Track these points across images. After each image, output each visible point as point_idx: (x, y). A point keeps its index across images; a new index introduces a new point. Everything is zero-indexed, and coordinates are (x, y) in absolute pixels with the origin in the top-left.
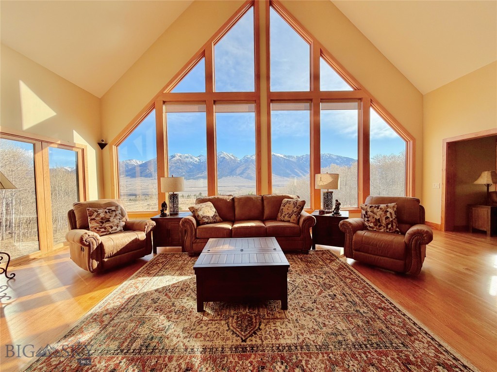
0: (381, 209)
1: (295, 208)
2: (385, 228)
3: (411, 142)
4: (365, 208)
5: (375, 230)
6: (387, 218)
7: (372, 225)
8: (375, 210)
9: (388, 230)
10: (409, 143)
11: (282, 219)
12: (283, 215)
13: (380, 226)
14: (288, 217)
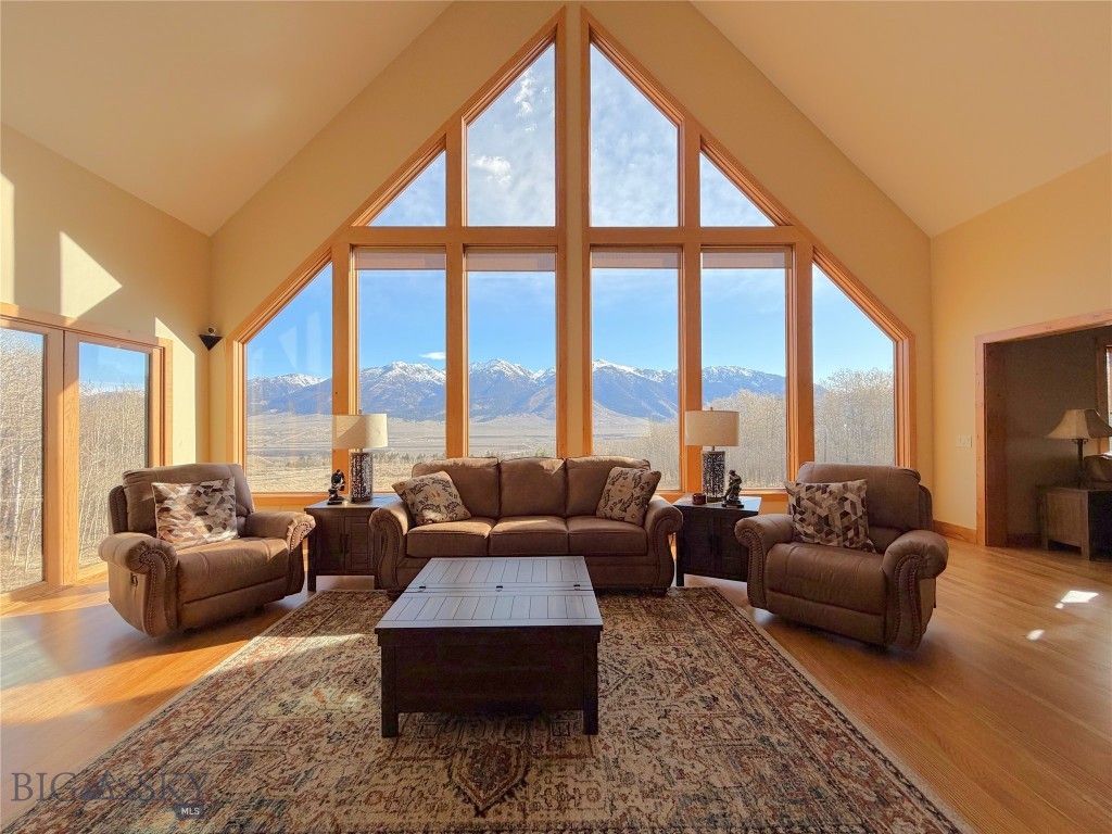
0: (831, 493)
1: (638, 489)
2: (841, 538)
3: (906, 341)
4: (796, 489)
5: (818, 543)
6: (845, 514)
7: (810, 530)
8: (818, 495)
9: (847, 544)
10: (900, 343)
11: (609, 512)
12: (610, 503)
13: (830, 532)
14: (620, 509)
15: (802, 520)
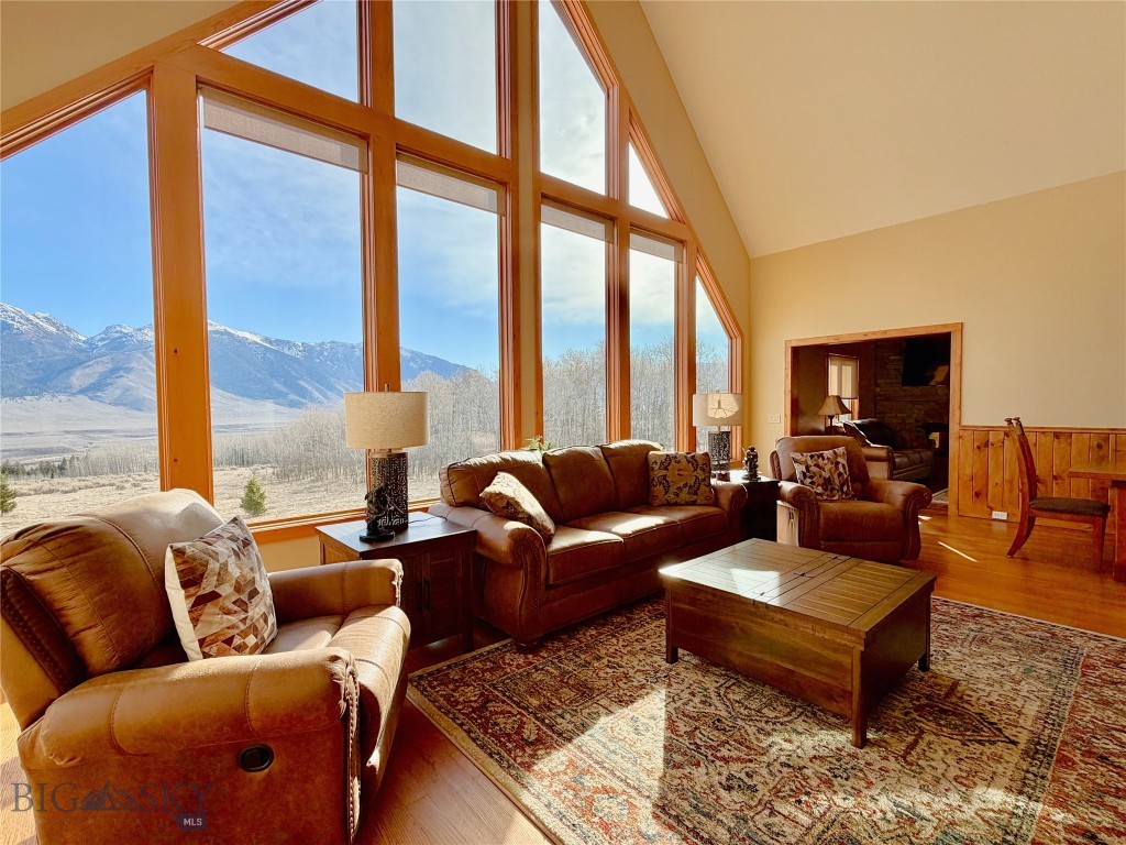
2: (840, 493)
9: (844, 496)
10: (734, 340)
14: (689, 493)
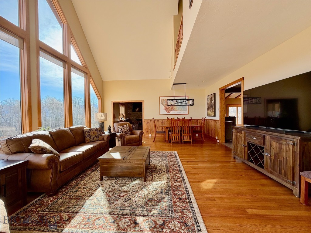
9: (128, 134)
10: (99, 100)
14: (96, 138)
15: (123, 132)
